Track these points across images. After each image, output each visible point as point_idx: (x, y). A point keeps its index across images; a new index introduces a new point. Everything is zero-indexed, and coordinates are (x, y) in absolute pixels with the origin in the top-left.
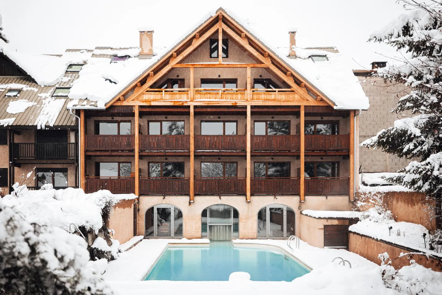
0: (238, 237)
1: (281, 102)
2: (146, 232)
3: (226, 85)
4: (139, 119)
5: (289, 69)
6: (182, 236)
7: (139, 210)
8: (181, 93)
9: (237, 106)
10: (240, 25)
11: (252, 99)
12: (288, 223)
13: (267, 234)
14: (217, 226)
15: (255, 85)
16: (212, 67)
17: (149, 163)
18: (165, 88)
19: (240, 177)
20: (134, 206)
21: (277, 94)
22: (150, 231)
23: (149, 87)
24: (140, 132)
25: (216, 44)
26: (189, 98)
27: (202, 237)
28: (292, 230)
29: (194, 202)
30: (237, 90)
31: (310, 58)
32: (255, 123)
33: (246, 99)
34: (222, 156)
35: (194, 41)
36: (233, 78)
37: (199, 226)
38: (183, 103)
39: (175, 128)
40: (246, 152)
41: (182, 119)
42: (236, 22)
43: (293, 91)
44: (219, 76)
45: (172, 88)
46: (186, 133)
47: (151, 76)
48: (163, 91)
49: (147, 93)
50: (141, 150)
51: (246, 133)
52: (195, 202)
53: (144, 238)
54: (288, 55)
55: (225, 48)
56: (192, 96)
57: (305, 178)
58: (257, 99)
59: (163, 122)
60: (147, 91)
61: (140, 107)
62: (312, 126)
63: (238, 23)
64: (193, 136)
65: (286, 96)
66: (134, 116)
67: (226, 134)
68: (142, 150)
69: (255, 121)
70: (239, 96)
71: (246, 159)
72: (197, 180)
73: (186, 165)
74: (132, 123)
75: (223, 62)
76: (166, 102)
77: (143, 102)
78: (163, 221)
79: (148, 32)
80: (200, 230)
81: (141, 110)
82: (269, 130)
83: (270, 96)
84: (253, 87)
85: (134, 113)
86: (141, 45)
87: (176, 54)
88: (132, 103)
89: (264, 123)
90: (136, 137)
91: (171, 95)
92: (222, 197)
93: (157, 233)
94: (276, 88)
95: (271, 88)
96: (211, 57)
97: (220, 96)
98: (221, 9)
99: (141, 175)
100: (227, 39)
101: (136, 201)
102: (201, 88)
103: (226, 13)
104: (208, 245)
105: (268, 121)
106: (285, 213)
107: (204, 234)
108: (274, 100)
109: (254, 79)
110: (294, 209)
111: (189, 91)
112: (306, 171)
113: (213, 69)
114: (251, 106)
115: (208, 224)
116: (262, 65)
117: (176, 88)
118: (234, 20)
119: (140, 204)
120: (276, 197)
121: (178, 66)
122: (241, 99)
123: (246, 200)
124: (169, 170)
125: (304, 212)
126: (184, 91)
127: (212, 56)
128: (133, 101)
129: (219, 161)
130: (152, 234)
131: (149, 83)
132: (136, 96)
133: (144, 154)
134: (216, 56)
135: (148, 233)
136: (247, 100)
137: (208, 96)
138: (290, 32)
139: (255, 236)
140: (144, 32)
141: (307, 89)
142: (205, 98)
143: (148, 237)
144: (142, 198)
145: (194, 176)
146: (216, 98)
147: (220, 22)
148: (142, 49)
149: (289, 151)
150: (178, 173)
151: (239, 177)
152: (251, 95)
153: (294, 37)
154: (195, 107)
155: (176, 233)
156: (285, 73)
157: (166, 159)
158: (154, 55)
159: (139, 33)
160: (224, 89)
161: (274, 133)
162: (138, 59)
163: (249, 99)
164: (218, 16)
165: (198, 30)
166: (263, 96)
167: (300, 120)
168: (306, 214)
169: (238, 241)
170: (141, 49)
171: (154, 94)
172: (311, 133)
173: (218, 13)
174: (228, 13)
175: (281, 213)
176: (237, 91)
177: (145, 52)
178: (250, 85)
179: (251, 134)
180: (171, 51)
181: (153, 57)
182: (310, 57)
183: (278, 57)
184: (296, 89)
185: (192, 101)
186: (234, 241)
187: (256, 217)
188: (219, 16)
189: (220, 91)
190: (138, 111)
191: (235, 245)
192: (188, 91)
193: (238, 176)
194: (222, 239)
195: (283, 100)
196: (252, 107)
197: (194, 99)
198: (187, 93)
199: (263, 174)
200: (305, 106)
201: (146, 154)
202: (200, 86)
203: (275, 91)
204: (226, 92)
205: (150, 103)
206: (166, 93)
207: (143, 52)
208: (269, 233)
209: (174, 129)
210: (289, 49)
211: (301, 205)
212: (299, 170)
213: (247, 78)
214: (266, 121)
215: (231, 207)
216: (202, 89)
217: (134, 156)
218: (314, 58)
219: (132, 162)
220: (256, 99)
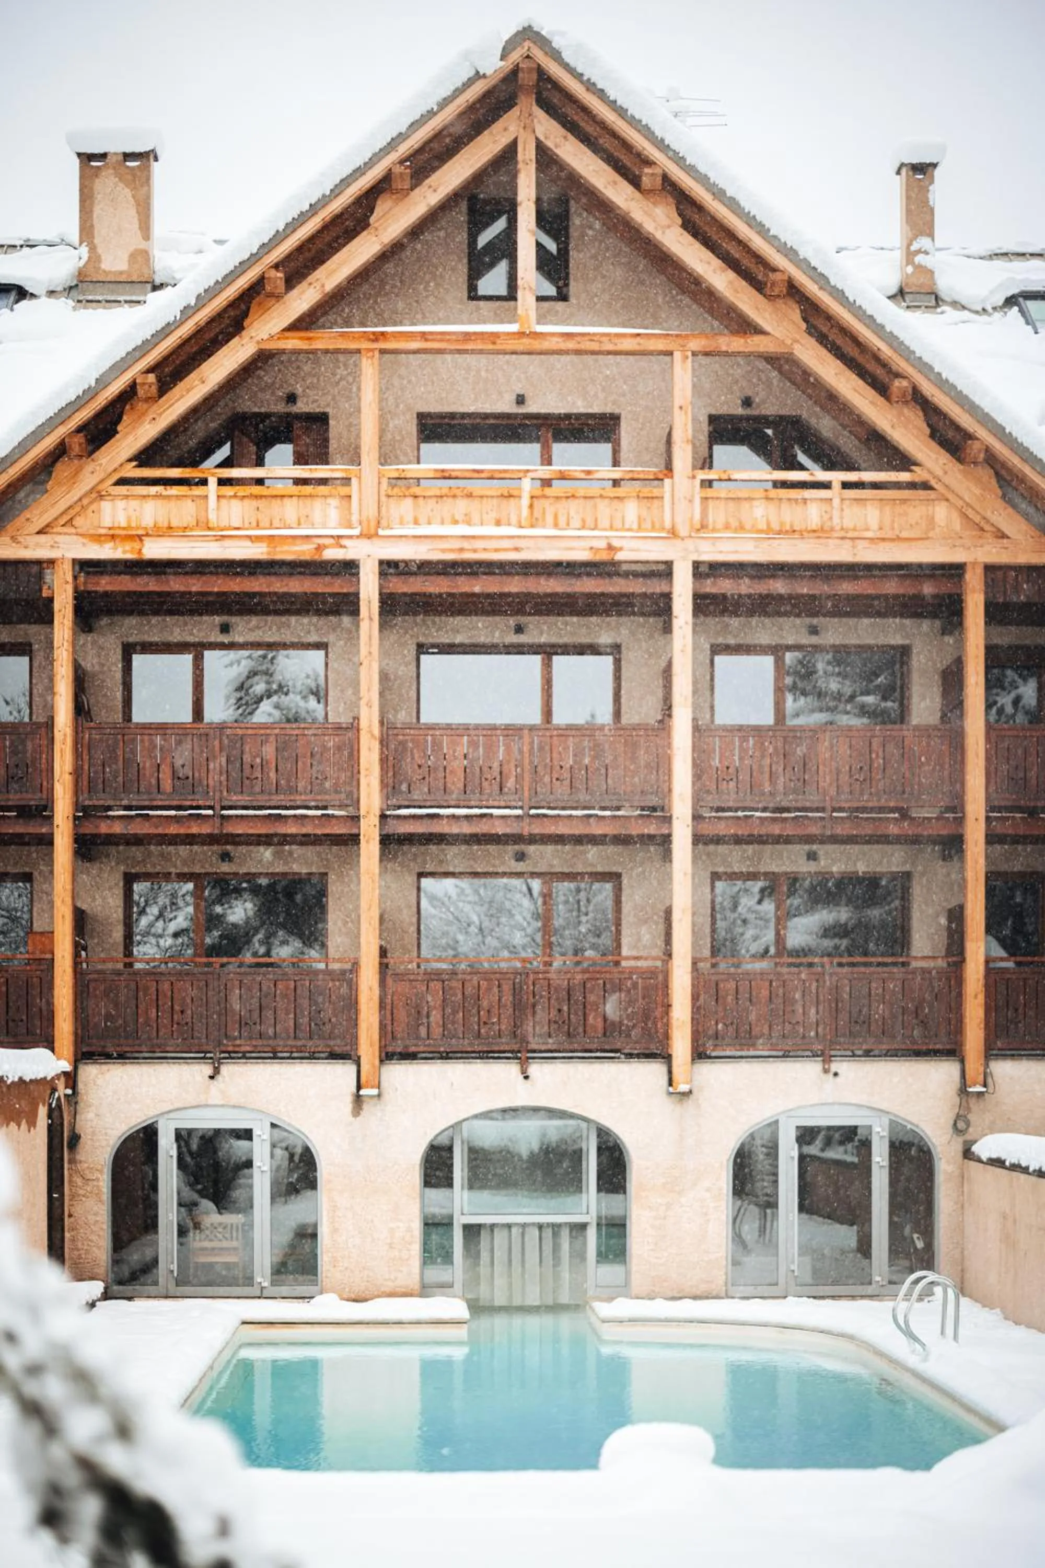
0: (624, 1290)
1: (861, 544)
2: (116, 1262)
3: (558, 448)
4: (74, 634)
5: (901, 364)
6: (315, 1283)
7: (75, 1139)
8: (308, 489)
9: (620, 563)
10: (634, 122)
11: (703, 527)
12: (895, 1206)
13: (782, 1270)
14: (509, 1226)
15: (716, 448)
16: (481, 352)
17: (129, 879)
18: (221, 465)
19: (637, 958)
20: (50, 1117)
21: (836, 502)
22: (135, 1256)
23: (130, 460)
24: (80, 710)
25: (501, 224)
26: (355, 518)
27: (425, 1290)
28: (920, 1244)
29: (379, 1096)
30: (617, 476)
31: (1016, 309)
32: (717, 659)
33: (668, 524)
34: (533, 839)
35: (383, 206)
36: (596, 409)
37: (409, 1230)
38: (319, 548)
39: (269, 694)
40: (668, 820)
41: (313, 638)
42: (613, 105)
43: (926, 486)
44: (520, 400)
45: (260, 462)
46: (338, 714)
47: (148, 400)
48: (213, 482)
49: (123, 490)
50: (85, 809)
51: (670, 716)
52: (386, 1096)
53: (107, 1296)
54: (894, 290)
55: (552, 246)
56: (371, 511)
57: (987, 962)
58: (727, 527)
59: (207, 654)
60: (122, 482)
61: (85, 566)
62: (1025, 680)
63: (621, 112)
64: (376, 731)
65: (887, 509)
66: (51, 622)
67: (560, 717)
68: (95, 807)
69: (716, 650)
70: (631, 511)
71: (667, 856)
72: (400, 977)
73: (333, 888)
74: (39, 658)
75: (538, 323)
76: (227, 543)
77: (98, 538)
78: (207, 1205)
79: (127, 156)
80: (416, 1248)
81: (91, 588)
82: (790, 702)
83: (799, 509)
84: (707, 462)
85: (51, 600)
86: (87, 231)
87: (280, 275)
88: (38, 545)
89: (768, 661)
90: (58, 736)
91: (255, 503)
92: (535, 1069)
93: (174, 1267)
94: (830, 466)
95: (802, 468)
96: (473, 295)
97: (525, 512)
98: (528, 34)
99: (85, 948)
100: (564, 201)
101: (63, 1091)
102: (422, 466)
103: (556, 56)
104: (462, 1333)
105: (789, 648)
106: (880, 1157)
107: (436, 1274)
108: (820, 533)
109: (712, 419)
110: (929, 1133)
111: (354, 482)
112: (991, 928)
113: (483, 359)
114: (696, 565)
115: (459, 1221)
116: (756, 344)
117: (283, 464)
118: (601, 94)
119: (81, 1105)
120: (834, 1067)
121: (293, 343)
122: (640, 529)
123: (670, 1083)
124: (235, 926)
125: (985, 1148)
126: (323, 481)
127: (481, 292)
128: (42, 538)
129: (520, 867)
130: (149, 1278)
131: (131, 438)
132: (62, 505)
133: (104, 828)
134: (503, 292)
135: (126, 1272)
136: (673, 533)
137: (461, 506)
138: (902, 165)
139: (719, 1278)
140: (103, 156)
141: (997, 474)
142: (442, 523)
143: (128, 1289)
144: (90, 1073)
145: (383, 952)
146: (504, 521)
147: (527, 104)
148: (93, 248)
149: (904, 814)
150: (284, 943)
151: (627, 958)
152: (697, 501)
153: (924, 191)
154: (388, 567)
155: (280, 1270)
156: (882, 389)
157: (226, 857)
158: (158, 282)
159: (77, 161)
160: (545, 472)
161: (820, 718)
162: (71, 303)
163: (683, 531)
164: (515, 72)
165: (404, 149)
166: (760, 512)
167: (961, 643)
168: (994, 1156)
169: (623, 1307)
170: (84, 251)
171: (158, 496)
172: (1020, 718)
173: (515, 56)
174: (567, 56)
175: (856, 1160)
176: (616, 483)
177: (106, 265)
178: (689, 448)
179: (695, 720)
180: (254, 258)
181: (154, 298)
182: (1011, 301)
183: (839, 295)
184: (939, 473)
185: (369, 537)
186: (604, 1309)
187: (724, 1180)
188: (520, 75)
189: (527, 485)
190: (70, 589)
191: (608, 1332)
192: (347, 481)
193: (625, 952)
194: (533, 1299)
195: (869, 534)
196: (702, 571)
197: (384, 523)
198: (343, 490)
199: (755, 948)
200: (989, 569)
201: (118, 828)
202: (412, 454)
203: (826, 486)
204: (559, 487)
205: (137, 545)
206: (228, 491)
207: (97, 269)
208: (794, 1267)
209: (260, 700)
210: (898, 255)
211: (969, 1109)
212: (957, 916)
213: (669, 411)
214: (777, 651)
215: (584, 1125)
216: (426, 467)
217: (48, 841)
218: (1031, 305)
219: (36, 874)
220: (720, 525)
